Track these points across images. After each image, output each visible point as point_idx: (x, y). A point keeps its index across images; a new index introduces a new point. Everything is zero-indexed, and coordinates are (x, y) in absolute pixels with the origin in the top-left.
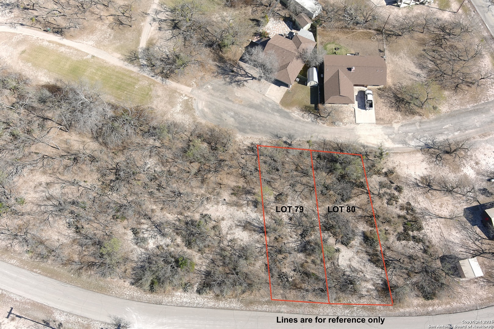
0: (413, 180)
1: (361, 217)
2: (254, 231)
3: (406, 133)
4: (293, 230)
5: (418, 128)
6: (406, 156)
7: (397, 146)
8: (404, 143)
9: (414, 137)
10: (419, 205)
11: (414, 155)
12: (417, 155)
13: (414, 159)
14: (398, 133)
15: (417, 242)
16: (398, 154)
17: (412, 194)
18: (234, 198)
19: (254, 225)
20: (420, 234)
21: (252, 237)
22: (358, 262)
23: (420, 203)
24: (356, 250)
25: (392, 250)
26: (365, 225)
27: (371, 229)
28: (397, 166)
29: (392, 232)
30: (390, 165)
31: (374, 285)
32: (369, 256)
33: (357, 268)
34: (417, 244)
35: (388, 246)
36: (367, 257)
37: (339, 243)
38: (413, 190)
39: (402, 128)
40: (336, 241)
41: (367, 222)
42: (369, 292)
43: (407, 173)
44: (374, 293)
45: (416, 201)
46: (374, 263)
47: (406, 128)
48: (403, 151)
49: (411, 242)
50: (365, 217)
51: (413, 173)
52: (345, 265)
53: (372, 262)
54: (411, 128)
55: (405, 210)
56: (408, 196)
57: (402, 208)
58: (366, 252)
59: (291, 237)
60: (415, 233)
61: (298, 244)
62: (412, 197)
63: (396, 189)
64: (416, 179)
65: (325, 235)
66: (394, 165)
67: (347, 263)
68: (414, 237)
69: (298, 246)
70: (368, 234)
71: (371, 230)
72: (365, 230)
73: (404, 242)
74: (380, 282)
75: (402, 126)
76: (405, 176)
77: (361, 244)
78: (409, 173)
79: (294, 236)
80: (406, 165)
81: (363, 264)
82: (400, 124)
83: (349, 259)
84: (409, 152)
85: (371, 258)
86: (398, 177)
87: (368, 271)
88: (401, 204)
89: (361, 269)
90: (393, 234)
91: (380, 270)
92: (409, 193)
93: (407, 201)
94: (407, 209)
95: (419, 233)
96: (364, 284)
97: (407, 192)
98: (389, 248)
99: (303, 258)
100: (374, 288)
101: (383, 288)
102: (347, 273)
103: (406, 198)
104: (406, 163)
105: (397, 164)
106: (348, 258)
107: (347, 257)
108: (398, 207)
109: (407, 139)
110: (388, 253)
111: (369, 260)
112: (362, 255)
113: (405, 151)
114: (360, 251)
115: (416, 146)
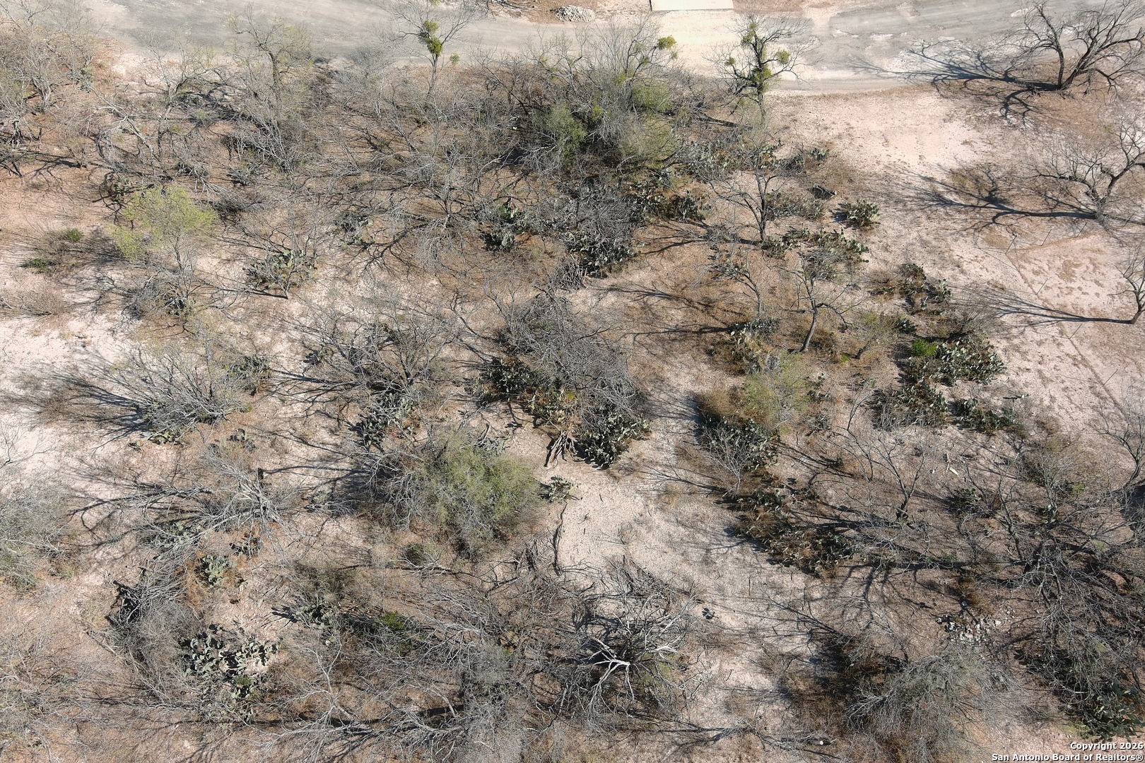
0: (917, 183)
1: (682, 333)
2: (100, 420)
3: (864, 37)
4: (319, 406)
5: (911, 18)
6: (874, 106)
7: (828, 74)
8: (860, 64)
9: (896, 46)
10: (963, 272)
11: (907, 102)
12: (919, 101)
13: (909, 113)
14: (831, 37)
15: (980, 430)
16: (840, 101)
17: (923, 234)
18: (34, 282)
19: (107, 397)
20: (986, 395)
21: (78, 453)
22: (671, 543)
23: (965, 267)
24: (661, 486)
25: (852, 475)
26: (704, 367)
27: (731, 382)
28: (840, 137)
29: (843, 392)
30: (806, 135)
31: (766, 668)
32: (731, 509)
33: (666, 577)
34: (980, 438)
35: (833, 455)
36: (716, 517)
37: (568, 456)
38: (923, 218)
39: (842, 20)
40: (552, 443)
41: (709, 353)
42: (740, 710)
43: (885, 160)
44: (774, 716)
45: (943, 259)
46: (761, 545)
47: (861, 20)
48: (857, 92)
49: (952, 432)
50: (700, 332)
51: (912, 161)
52: (597, 562)
53: (749, 538)
54: (883, 20)
55: (896, 296)
56: (904, 242)
57: (881, 287)
58: (715, 490)
59: (303, 440)
60: (964, 390)
61: (335, 475)
62: (924, 243)
63: (841, 216)
64: (930, 179)
65: (494, 421)
66: (826, 136)
67: (609, 553)
68: (960, 408)
69: (335, 480)
70: (722, 405)
71: (735, 389)
72: (704, 389)
73: (913, 435)
74: (800, 645)
75: (842, 15)
76: (878, 169)
77: (682, 453)
78: (893, 159)
79: (324, 435)
80: (878, 135)
81: (695, 554)
82: (832, 11)
83: (621, 533)
84: (887, 94)
85: (743, 518)
86: (847, 175)
87: (729, 590)
88: (875, 273)
89: (686, 580)
90: (850, 401)
91: (799, 580)
92: (904, 231)
93: (901, 261)
94: (906, 292)
95: (985, 389)
96: (706, 664)
97: (896, 225)
98: (835, 466)
99: (357, 541)
100: (765, 682)
101: (825, 682)
102: (608, 608)
103: (893, 248)
104: (874, 126)
105: (835, 132)
106: (614, 527)
107: (608, 523)
108: (861, 286)
109: (868, 53)
110: (834, 491)
111: (732, 532)
112: (689, 509)
113: (866, 91)
114: (679, 486)
115: (910, 75)
